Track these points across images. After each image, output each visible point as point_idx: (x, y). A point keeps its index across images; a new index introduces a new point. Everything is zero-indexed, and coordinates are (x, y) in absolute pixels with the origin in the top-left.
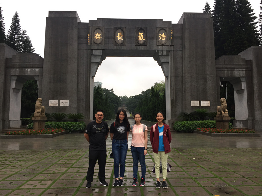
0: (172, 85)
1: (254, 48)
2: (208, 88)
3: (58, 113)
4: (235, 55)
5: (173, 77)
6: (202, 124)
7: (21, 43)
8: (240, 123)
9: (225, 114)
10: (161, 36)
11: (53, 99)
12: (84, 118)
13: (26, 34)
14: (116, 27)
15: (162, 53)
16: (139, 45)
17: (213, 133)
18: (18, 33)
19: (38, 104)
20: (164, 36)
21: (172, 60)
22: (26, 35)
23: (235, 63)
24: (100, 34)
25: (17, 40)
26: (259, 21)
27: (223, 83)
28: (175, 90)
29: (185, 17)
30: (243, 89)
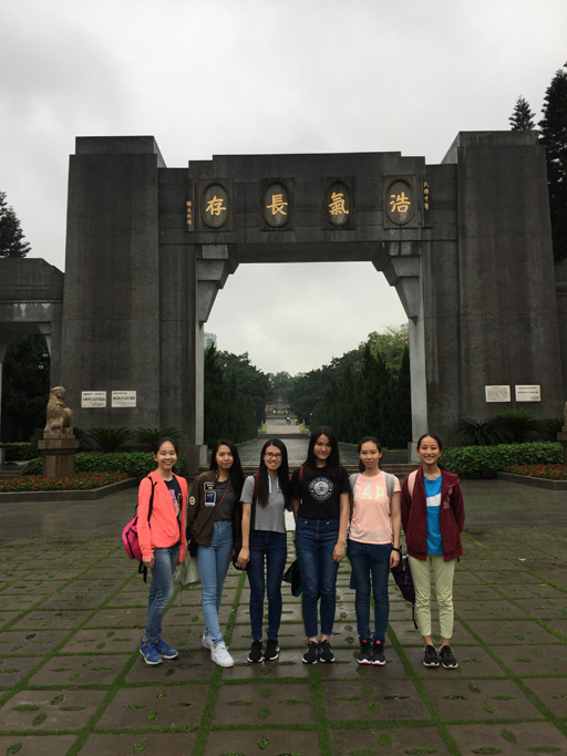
0: (430, 341)
2: (534, 348)
3: (106, 427)
5: (431, 319)
6: (520, 454)
10: (396, 202)
11: (92, 387)
12: (180, 441)
13: (6, 204)
14: (267, 179)
15: (400, 248)
16: (332, 227)
17: (557, 479)
19: (53, 403)
20: (405, 200)
21: (429, 268)
22: (5, 207)
24: (222, 200)
28: (439, 355)
29: (464, 145)
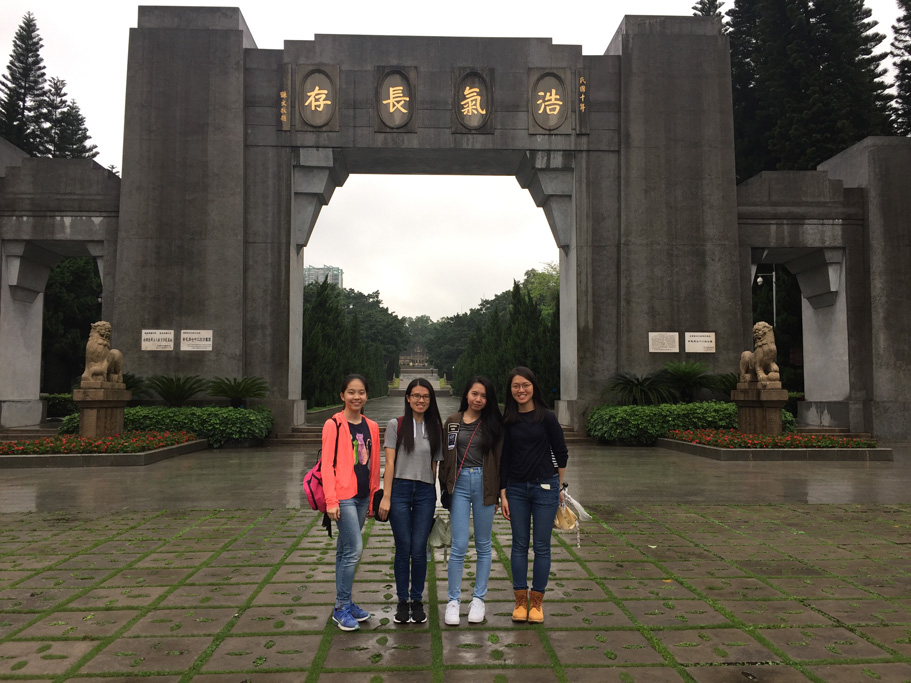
0: (584, 276)
1: (874, 145)
2: (708, 287)
3: (172, 375)
4: (806, 169)
5: (585, 248)
6: (686, 416)
7: (47, 125)
8: (822, 413)
9: (770, 379)
10: (544, 101)
11: (156, 325)
12: (268, 393)
13: (65, 94)
14: (384, 67)
15: (549, 160)
16: (464, 130)
17: (724, 447)
18: (37, 90)
19: (95, 342)
20: (556, 99)
21: (584, 185)
22: (64, 98)
23: (804, 199)
24: (326, 92)
25: (32, 114)
26: (893, 50)
27: (763, 269)
28: (594, 295)
29: (630, 32)
30: (833, 289)
